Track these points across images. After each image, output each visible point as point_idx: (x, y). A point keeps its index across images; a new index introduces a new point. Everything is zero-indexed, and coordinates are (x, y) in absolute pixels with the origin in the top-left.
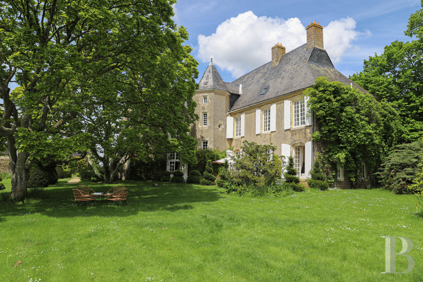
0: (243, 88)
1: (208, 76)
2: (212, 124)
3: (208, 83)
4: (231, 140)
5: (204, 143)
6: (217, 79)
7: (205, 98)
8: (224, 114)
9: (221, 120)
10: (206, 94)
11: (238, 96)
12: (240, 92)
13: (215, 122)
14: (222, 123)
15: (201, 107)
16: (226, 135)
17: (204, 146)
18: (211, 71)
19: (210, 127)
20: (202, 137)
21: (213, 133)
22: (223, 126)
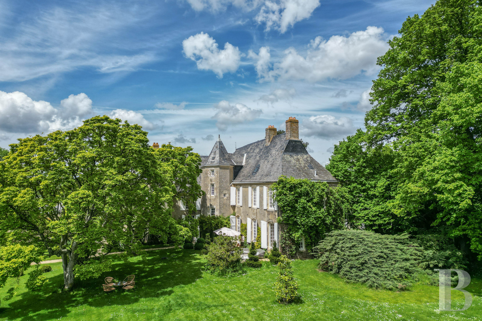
0: (247, 159)
1: (215, 151)
2: (218, 195)
3: (216, 158)
4: (234, 207)
5: (212, 210)
6: (223, 154)
7: (213, 171)
8: (228, 184)
9: (226, 190)
10: (213, 169)
11: (242, 167)
12: (244, 164)
13: (220, 193)
14: (227, 192)
15: (209, 179)
16: (230, 202)
17: (212, 212)
18: (218, 147)
19: (216, 196)
20: (211, 205)
21: (218, 202)
22: (227, 195)
